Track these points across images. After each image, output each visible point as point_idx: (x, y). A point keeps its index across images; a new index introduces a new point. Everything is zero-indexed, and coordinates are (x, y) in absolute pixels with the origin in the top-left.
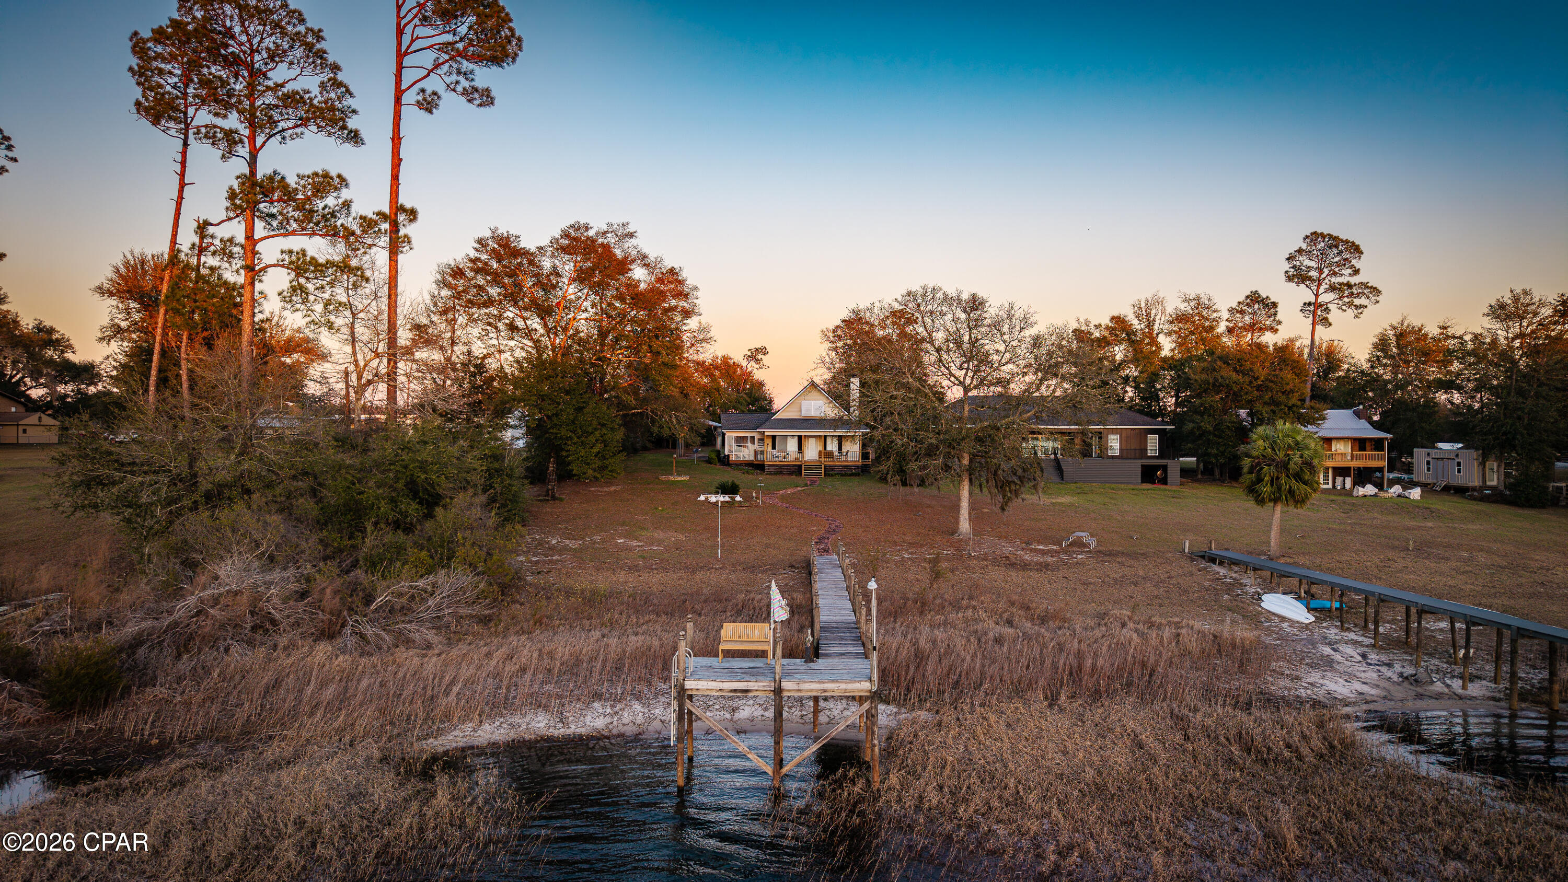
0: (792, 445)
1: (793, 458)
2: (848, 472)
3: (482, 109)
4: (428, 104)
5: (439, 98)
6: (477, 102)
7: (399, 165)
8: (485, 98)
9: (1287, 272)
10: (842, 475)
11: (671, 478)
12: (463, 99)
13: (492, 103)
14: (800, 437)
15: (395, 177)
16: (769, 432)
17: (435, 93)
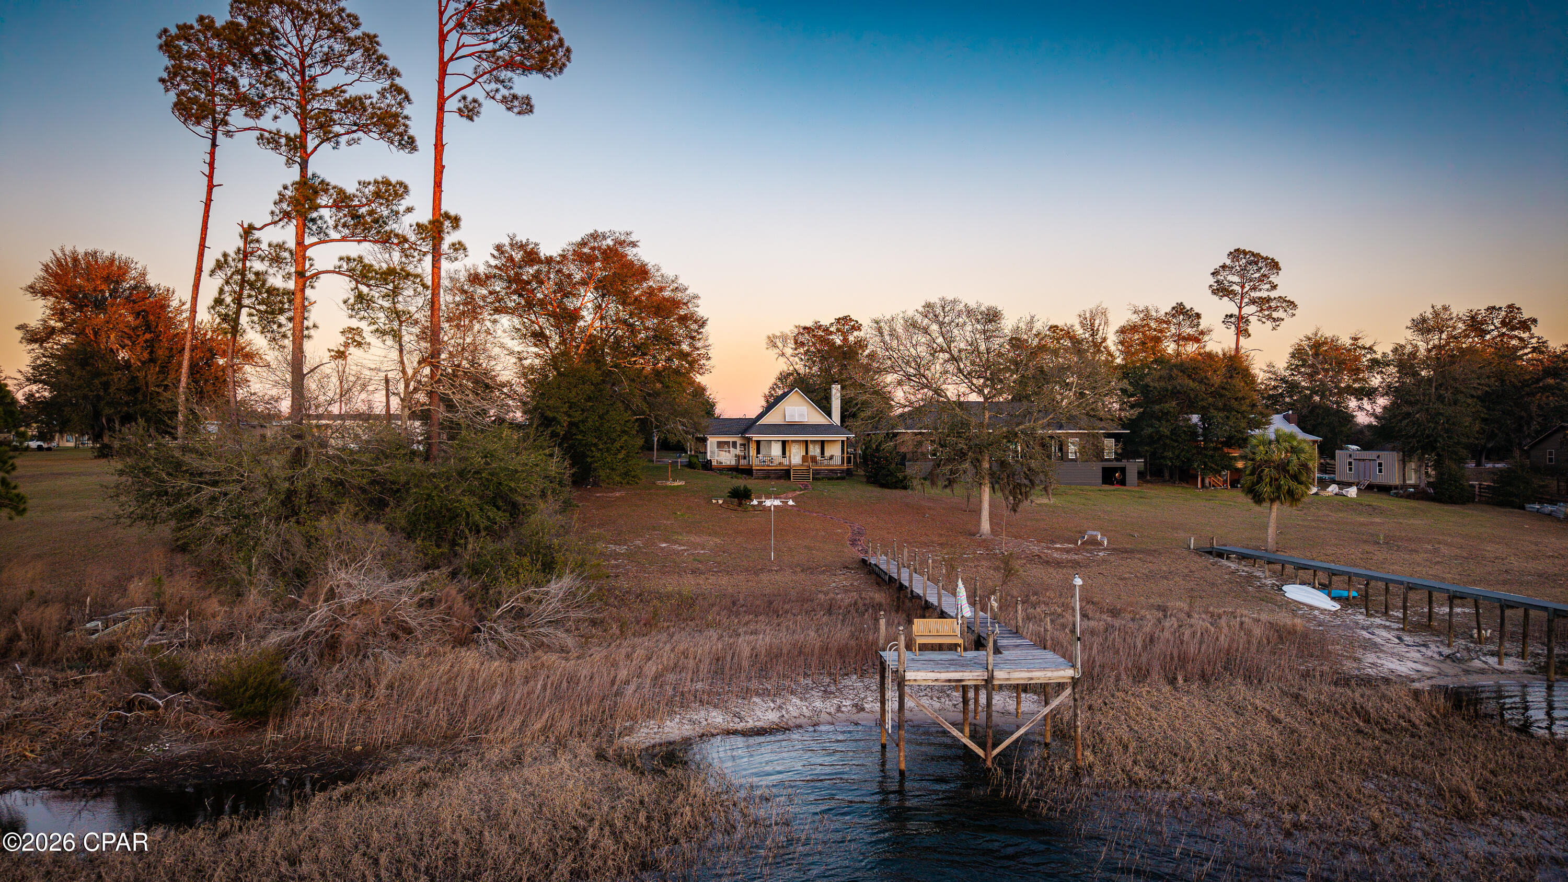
0: (776, 450)
1: (776, 462)
2: (835, 476)
3: (521, 117)
4: (470, 111)
5: (480, 105)
6: (516, 110)
7: (442, 172)
8: (526, 106)
9: (1211, 286)
10: (829, 479)
11: (669, 483)
12: (502, 107)
13: (531, 111)
14: (784, 443)
15: (438, 185)
16: (756, 437)
17: (475, 101)
